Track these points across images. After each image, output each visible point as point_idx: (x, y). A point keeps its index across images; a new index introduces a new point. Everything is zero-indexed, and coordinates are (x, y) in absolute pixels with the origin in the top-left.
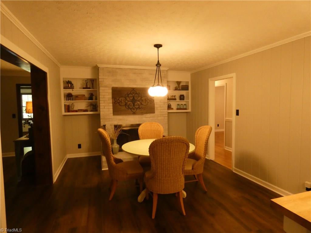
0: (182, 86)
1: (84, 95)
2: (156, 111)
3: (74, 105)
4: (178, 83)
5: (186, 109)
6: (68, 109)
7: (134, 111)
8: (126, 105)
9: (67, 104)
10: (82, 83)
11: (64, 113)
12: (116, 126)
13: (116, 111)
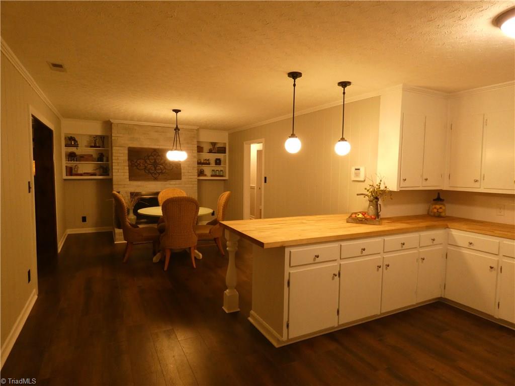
0: (218, 148)
1: (92, 155)
2: (183, 177)
3: (78, 167)
4: (214, 144)
5: (222, 176)
6: (70, 171)
7: (155, 176)
8: (145, 169)
9: (69, 165)
10: (88, 140)
11: (65, 177)
12: (132, 194)
13: (133, 176)
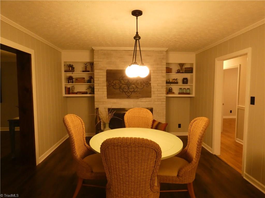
0: (185, 68)
1: (84, 78)
2: (153, 95)
3: (74, 88)
4: (181, 65)
5: (189, 94)
7: (129, 95)
8: (120, 88)
11: (64, 95)
12: (109, 109)
13: (111, 94)
